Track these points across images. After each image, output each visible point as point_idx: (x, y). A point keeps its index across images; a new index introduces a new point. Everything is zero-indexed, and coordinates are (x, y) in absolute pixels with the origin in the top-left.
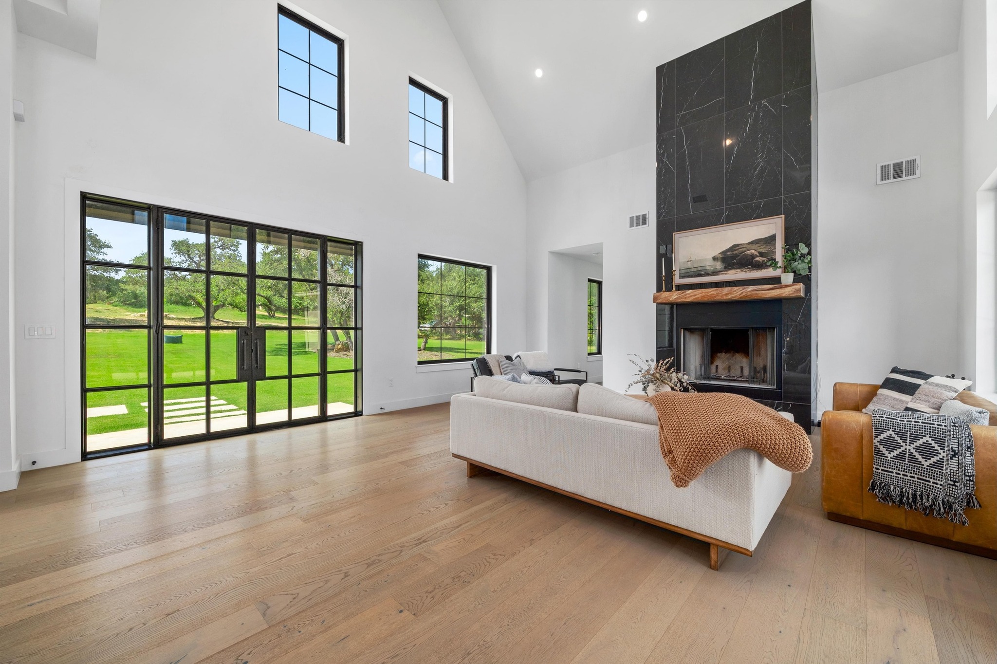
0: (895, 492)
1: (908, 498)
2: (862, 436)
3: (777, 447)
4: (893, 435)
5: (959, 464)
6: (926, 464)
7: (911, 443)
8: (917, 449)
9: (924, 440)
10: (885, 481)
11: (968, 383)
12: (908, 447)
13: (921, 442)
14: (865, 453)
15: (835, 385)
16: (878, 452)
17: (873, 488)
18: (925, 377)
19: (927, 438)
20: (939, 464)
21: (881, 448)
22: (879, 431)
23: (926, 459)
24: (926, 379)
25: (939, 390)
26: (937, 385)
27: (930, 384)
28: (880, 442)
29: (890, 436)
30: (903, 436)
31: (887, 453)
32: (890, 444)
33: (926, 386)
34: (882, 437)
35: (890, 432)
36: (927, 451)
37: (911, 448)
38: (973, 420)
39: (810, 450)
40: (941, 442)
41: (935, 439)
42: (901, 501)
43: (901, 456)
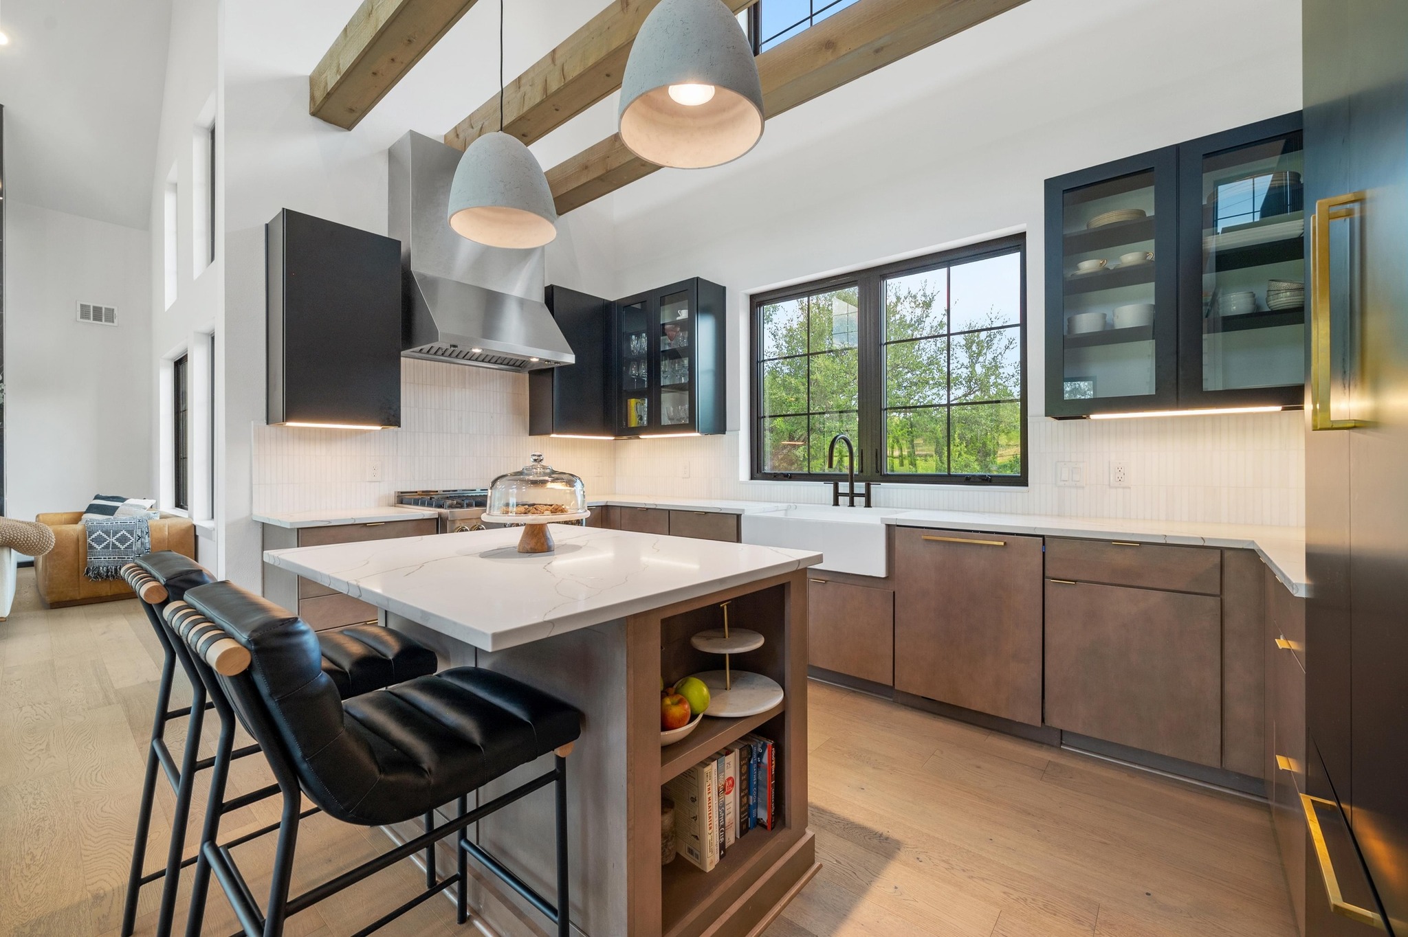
0: (103, 570)
1: (112, 572)
2: (78, 540)
3: (29, 539)
4: (101, 534)
5: (142, 543)
6: (122, 547)
7: (113, 536)
8: (117, 540)
9: (122, 533)
10: (97, 565)
11: (153, 502)
12: (111, 540)
13: (119, 534)
14: (81, 550)
15: (38, 516)
16: (91, 547)
17: (87, 573)
18: (122, 500)
19: (124, 532)
20: (130, 546)
21: (93, 544)
22: (91, 533)
23: (123, 544)
24: (123, 502)
25: (134, 509)
26: (132, 505)
27: (126, 505)
28: (92, 540)
29: (99, 535)
30: (107, 533)
31: (97, 546)
32: (99, 540)
33: (123, 507)
34: (93, 536)
35: (100, 532)
36: (123, 540)
37: (113, 540)
38: (150, 518)
39: (53, 537)
40: (131, 533)
41: (128, 531)
42: (107, 576)
43: (107, 547)
